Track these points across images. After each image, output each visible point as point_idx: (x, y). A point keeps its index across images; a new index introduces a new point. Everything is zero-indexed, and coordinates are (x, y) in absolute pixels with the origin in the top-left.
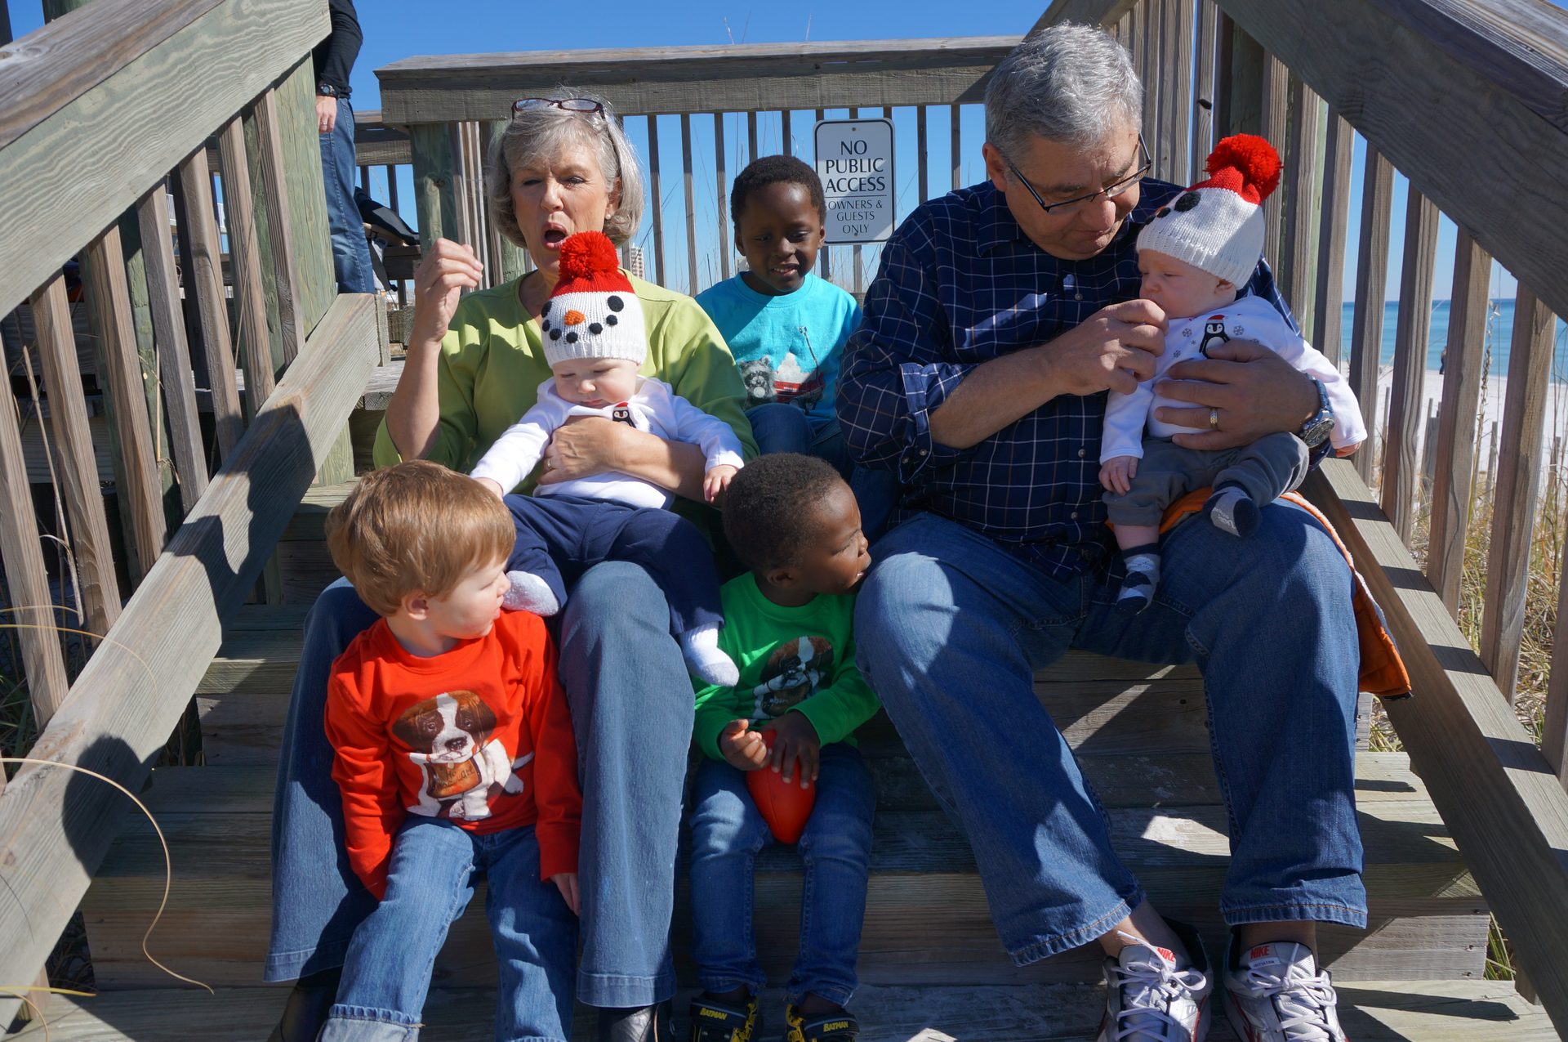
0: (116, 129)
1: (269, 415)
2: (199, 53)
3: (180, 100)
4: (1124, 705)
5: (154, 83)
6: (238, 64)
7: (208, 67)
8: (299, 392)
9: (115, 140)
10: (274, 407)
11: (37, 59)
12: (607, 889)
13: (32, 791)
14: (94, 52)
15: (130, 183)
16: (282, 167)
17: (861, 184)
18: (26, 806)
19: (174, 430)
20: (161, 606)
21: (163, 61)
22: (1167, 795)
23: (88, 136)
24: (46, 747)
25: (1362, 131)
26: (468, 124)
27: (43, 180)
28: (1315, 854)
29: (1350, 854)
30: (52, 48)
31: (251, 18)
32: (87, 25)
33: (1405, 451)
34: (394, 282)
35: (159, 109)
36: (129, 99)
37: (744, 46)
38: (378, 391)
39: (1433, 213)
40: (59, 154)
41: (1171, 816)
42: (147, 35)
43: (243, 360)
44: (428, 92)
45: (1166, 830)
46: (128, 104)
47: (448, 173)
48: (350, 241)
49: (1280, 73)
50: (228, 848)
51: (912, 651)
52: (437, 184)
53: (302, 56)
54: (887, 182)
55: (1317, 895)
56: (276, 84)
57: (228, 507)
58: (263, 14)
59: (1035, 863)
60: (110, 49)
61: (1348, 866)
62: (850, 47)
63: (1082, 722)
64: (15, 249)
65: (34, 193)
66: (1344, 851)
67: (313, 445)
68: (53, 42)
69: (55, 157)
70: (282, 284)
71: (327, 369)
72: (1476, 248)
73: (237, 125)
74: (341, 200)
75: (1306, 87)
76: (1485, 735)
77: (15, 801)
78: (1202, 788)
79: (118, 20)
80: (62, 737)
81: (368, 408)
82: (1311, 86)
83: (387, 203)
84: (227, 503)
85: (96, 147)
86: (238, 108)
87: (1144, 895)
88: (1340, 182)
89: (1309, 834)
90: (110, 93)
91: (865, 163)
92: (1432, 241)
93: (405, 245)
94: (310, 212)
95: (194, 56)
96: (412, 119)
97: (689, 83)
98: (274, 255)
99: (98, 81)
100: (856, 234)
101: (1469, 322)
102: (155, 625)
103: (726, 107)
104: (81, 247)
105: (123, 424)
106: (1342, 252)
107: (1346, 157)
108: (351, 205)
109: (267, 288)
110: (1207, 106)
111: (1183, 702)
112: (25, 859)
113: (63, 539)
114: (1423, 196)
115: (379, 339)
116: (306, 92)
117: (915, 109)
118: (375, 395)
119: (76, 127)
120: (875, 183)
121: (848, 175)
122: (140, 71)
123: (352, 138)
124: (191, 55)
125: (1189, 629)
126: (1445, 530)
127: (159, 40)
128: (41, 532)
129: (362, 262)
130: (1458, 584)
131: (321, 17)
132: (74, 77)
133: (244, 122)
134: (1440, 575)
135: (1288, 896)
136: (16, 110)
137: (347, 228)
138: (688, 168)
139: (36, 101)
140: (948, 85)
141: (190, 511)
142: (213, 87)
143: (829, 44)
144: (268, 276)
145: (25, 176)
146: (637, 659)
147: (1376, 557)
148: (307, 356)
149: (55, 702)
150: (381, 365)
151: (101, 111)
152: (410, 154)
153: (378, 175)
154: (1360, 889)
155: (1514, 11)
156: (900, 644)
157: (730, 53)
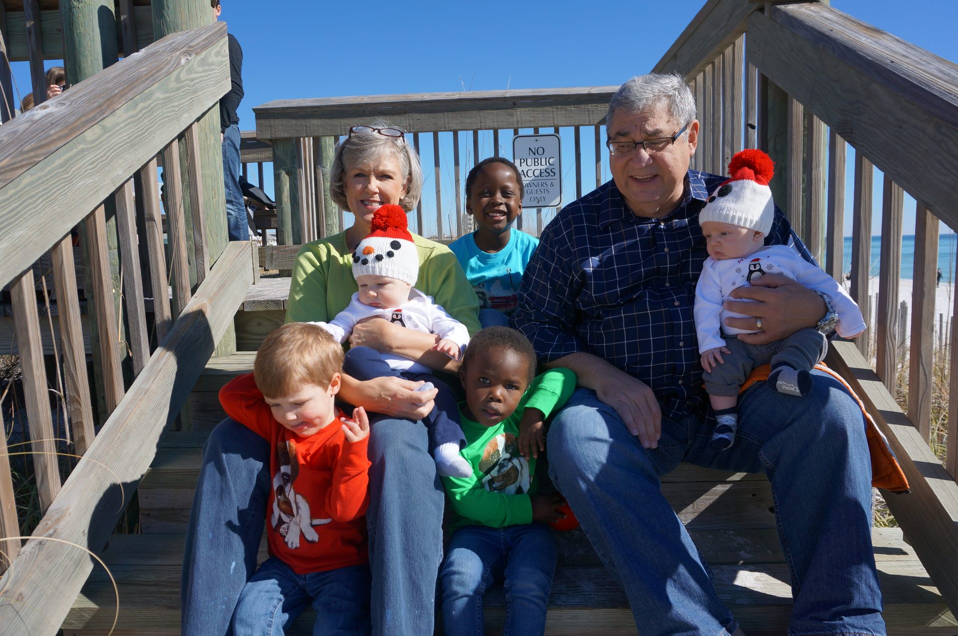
0: (106, 149)
1: (188, 316)
2: (156, 103)
3: (144, 131)
4: (717, 497)
5: (129, 121)
6: (177, 109)
7: (160, 111)
8: (206, 301)
9: (105, 154)
10: (191, 311)
11: (63, 109)
12: (389, 617)
13: (37, 553)
14: (96, 104)
15: (112, 180)
16: (200, 167)
17: (541, 173)
18: (32, 563)
19: (131, 325)
20: (119, 434)
21: (135, 108)
22: (747, 556)
23: (90, 153)
24: (46, 524)
25: (852, 143)
26: (306, 138)
27: (62, 179)
28: (851, 599)
29: (874, 599)
30: (72, 102)
31: (186, 82)
32: (92, 89)
33: (889, 338)
34: (260, 231)
35: (131, 136)
36: (114, 131)
37: (471, 92)
38: (252, 299)
39: (900, 193)
40: (73, 163)
41: (751, 570)
42: (126, 94)
43: (173, 281)
44: (284, 120)
45: (747, 579)
46: (114, 133)
47: (293, 167)
48: (235, 207)
49: (798, 109)
50: (155, 589)
51: (584, 467)
52: (287, 173)
53: (214, 103)
54: (557, 171)
55: (853, 626)
56: (198, 120)
57: (161, 372)
58: (192, 80)
59: (668, 605)
60: (105, 102)
61: (873, 608)
62: (534, 92)
63: (690, 508)
64: (44, 220)
65: (56, 187)
66: (870, 597)
67: (213, 332)
68: (72, 99)
69: (70, 166)
70: (197, 235)
71: (222, 287)
72: (929, 213)
73: (176, 143)
74: (231, 184)
75: (815, 117)
76: (954, 520)
77: (26, 559)
78: (769, 551)
79: (110, 85)
80: (56, 518)
81: (246, 310)
82: (818, 116)
83: (257, 184)
84: (161, 370)
85: (94, 159)
86: (176, 135)
87: (738, 625)
88: (839, 174)
89: (847, 586)
90: (103, 127)
91: (543, 160)
92: (900, 210)
93: (267, 209)
94: (215, 194)
95: (153, 105)
96: (274, 136)
97: (438, 114)
98: (193, 220)
99: (97, 121)
100: (538, 202)
101: (927, 259)
102: (115, 446)
103: (460, 128)
104: (82, 218)
105: (101, 323)
106: (842, 215)
107: (842, 159)
108: (237, 187)
109: (188, 238)
110: (753, 127)
111: (754, 495)
112: (29, 597)
113: (60, 391)
114: (893, 182)
115: (253, 268)
116: (215, 124)
117: (573, 128)
118: (250, 302)
119: (83, 148)
120: (550, 172)
121: (533, 168)
122: (121, 115)
123: (238, 147)
124: (150, 104)
125: (762, 452)
126: (918, 387)
127: (133, 96)
128: (49, 387)
129: (241, 219)
130: (928, 422)
131: (226, 81)
132: (83, 119)
133: (179, 141)
134: (917, 415)
135: (834, 627)
136: (49, 139)
137: (233, 200)
138: (437, 164)
139: (61, 134)
140: (593, 114)
141: (138, 374)
142: (162, 123)
143: (522, 91)
144: (188, 231)
145: (51, 177)
146: (407, 468)
147: (874, 404)
148: (211, 280)
149: (53, 495)
150: (254, 284)
151: (98, 139)
152: (271, 156)
153: (252, 168)
154: (881, 623)
155: (945, 74)
156: (577, 463)
157: (462, 96)
